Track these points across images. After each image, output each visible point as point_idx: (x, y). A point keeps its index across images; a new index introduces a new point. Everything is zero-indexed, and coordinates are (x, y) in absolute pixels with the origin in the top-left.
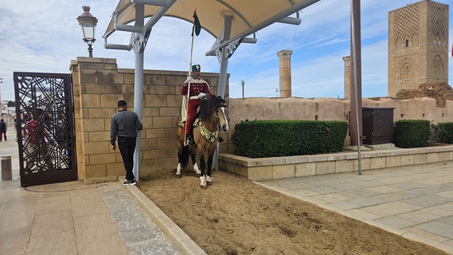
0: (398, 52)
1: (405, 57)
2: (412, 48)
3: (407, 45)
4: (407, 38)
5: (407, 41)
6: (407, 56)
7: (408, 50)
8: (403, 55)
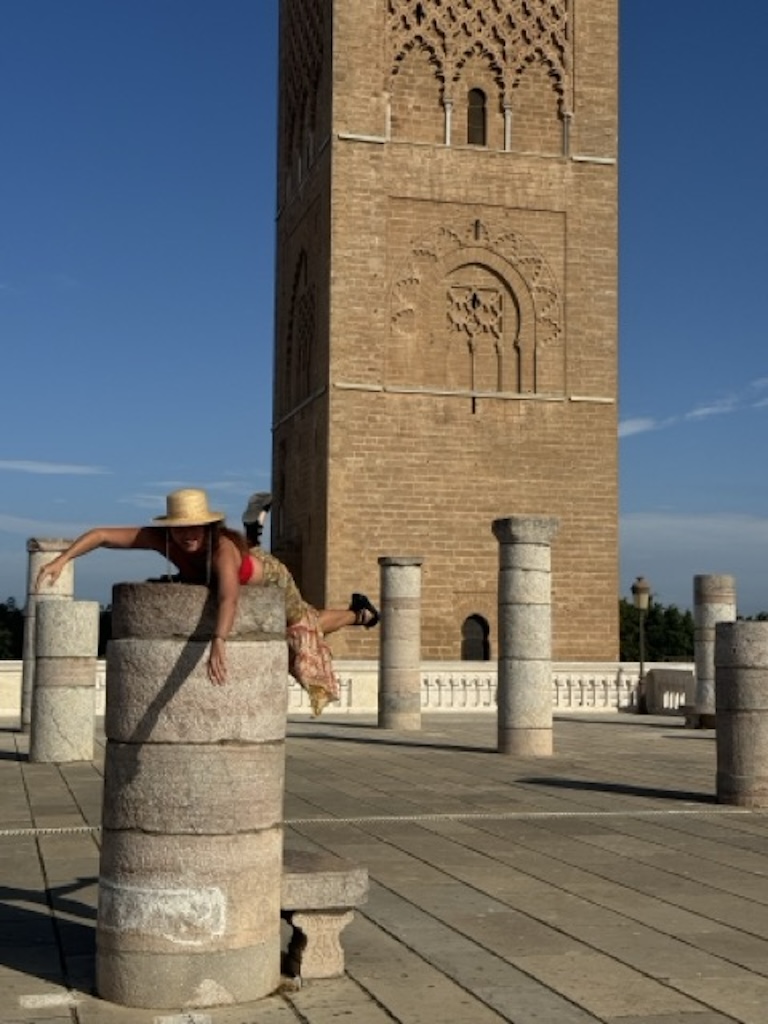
0: (416, 159)
1: (468, 215)
2: (522, 166)
3: (477, 132)
4: (477, 74)
5: (477, 95)
6: (485, 216)
7: (494, 167)
8: (450, 192)
